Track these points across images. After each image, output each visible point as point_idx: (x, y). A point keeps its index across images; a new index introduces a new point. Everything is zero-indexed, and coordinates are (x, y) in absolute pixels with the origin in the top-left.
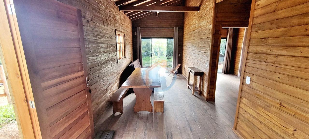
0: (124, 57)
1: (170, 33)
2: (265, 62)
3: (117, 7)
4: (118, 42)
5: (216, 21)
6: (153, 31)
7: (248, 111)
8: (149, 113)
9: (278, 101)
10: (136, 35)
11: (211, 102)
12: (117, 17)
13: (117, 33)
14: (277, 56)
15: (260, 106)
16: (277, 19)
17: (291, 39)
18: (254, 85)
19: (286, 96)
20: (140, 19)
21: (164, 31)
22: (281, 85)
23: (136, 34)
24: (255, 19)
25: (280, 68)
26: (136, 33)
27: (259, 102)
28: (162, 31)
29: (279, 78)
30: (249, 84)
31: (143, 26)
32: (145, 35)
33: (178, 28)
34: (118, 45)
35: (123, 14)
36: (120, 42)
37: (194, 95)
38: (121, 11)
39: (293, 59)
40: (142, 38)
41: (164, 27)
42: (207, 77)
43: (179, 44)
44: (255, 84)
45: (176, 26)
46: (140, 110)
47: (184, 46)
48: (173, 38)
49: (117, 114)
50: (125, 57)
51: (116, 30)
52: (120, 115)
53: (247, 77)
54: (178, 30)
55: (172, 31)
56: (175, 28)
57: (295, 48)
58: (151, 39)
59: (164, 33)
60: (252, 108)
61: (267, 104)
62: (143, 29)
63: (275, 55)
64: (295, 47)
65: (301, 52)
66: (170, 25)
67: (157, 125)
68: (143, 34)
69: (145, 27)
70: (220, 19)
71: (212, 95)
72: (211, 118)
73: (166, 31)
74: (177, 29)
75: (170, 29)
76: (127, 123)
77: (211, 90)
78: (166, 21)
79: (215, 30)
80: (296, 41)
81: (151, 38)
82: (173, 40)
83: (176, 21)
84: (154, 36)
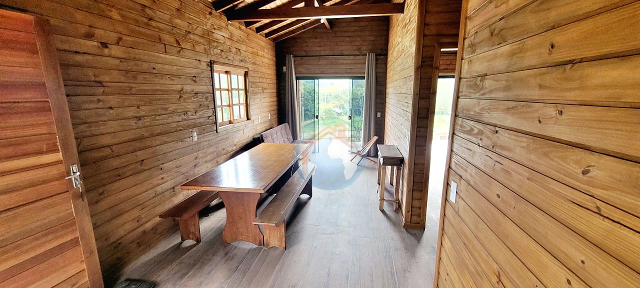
0: (246, 119)
1: (358, 66)
2: (479, 145)
3: (218, 14)
5: (425, 36)
6: (321, 62)
7: (451, 276)
9: (496, 267)
10: (285, 73)
12: (219, 35)
13: (216, 67)
14: (497, 129)
15: (467, 268)
18: (461, 205)
20: (293, 38)
21: (345, 62)
23: (284, 70)
24: (468, 22)
25: (502, 167)
26: (284, 68)
27: (467, 257)
28: (341, 61)
29: (498, 196)
30: (454, 202)
31: (299, 52)
32: (304, 72)
33: (376, 55)
35: (243, 27)
36: (230, 88)
37: (383, 211)
38: (236, 23)
40: (297, 78)
41: (345, 53)
43: (376, 90)
44: (463, 203)
45: (371, 51)
46: (236, 240)
48: (363, 78)
49: (189, 243)
50: (248, 119)
51: (211, 64)
52: (192, 247)
53: (452, 181)
54: (376, 60)
55: (362, 61)
56: (369, 55)
58: (316, 81)
59: (344, 67)
60: (457, 270)
61: (479, 269)
62: (299, 58)
63: (495, 126)
65: (540, 122)
66: (359, 49)
68: (301, 69)
69: (304, 54)
70: (433, 30)
71: (419, 216)
73: (349, 62)
74: (373, 56)
75: (358, 57)
77: (416, 203)
78: (347, 39)
79: (422, 58)
81: (318, 78)
82: (364, 82)
83: (372, 38)
84: (323, 73)
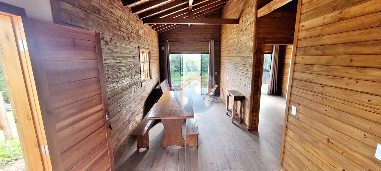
0: (149, 78)
1: (205, 47)
2: (311, 91)
3: (140, 20)
4: (141, 60)
5: (258, 38)
6: (184, 45)
7: (295, 146)
8: (180, 147)
9: (326, 137)
10: (164, 50)
11: (254, 132)
12: (141, 32)
13: (141, 50)
14: (323, 86)
15: (307, 141)
16: (322, 45)
17: (336, 69)
18: (300, 116)
19: (334, 132)
20: (168, 31)
21: (197, 45)
22: (328, 118)
23: (163, 49)
24: (299, 41)
25: (327, 99)
26: (163, 47)
27: (307, 136)
28: (195, 44)
29: (326, 111)
30: (295, 115)
31: (172, 39)
32: (175, 50)
33: (214, 41)
34: (142, 64)
35: (148, 26)
36: (144, 61)
37: (234, 124)
38: (146, 24)
39: (339, 90)
40: (170, 54)
41: (198, 40)
42: (249, 102)
43: (215, 60)
44: (302, 115)
45: (212, 39)
46: (170, 145)
47: (221, 63)
48: (208, 53)
49: (142, 150)
50: (151, 78)
51: (139, 48)
52: (146, 152)
53: (293, 106)
54: (215, 44)
55: (207, 44)
56: (211, 41)
57: (341, 79)
58: (181, 55)
59: (197, 47)
60: (299, 143)
61: (315, 139)
62: (172, 42)
63: (322, 84)
64: (341, 77)
65: (347, 84)
66: (205, 38)
67: (190, 163)
68: (172, 48)
69: (174, 40)
70: (262, 36)
71: (255, 124)
72: (254, 152)
73: (199, 45)
74: (213, 42)
75: (205, 42)
76: (154, 160)
77: (254, 118)
78: (199, 32)
79: (257, 48)
80: (342, 72)
81: (182, 53)
82: (208, 55)
83: (211, 32)
84: (185, 51)
